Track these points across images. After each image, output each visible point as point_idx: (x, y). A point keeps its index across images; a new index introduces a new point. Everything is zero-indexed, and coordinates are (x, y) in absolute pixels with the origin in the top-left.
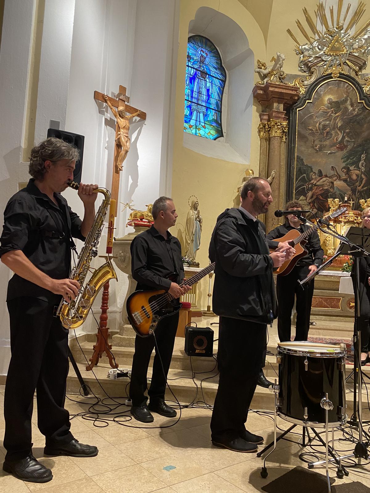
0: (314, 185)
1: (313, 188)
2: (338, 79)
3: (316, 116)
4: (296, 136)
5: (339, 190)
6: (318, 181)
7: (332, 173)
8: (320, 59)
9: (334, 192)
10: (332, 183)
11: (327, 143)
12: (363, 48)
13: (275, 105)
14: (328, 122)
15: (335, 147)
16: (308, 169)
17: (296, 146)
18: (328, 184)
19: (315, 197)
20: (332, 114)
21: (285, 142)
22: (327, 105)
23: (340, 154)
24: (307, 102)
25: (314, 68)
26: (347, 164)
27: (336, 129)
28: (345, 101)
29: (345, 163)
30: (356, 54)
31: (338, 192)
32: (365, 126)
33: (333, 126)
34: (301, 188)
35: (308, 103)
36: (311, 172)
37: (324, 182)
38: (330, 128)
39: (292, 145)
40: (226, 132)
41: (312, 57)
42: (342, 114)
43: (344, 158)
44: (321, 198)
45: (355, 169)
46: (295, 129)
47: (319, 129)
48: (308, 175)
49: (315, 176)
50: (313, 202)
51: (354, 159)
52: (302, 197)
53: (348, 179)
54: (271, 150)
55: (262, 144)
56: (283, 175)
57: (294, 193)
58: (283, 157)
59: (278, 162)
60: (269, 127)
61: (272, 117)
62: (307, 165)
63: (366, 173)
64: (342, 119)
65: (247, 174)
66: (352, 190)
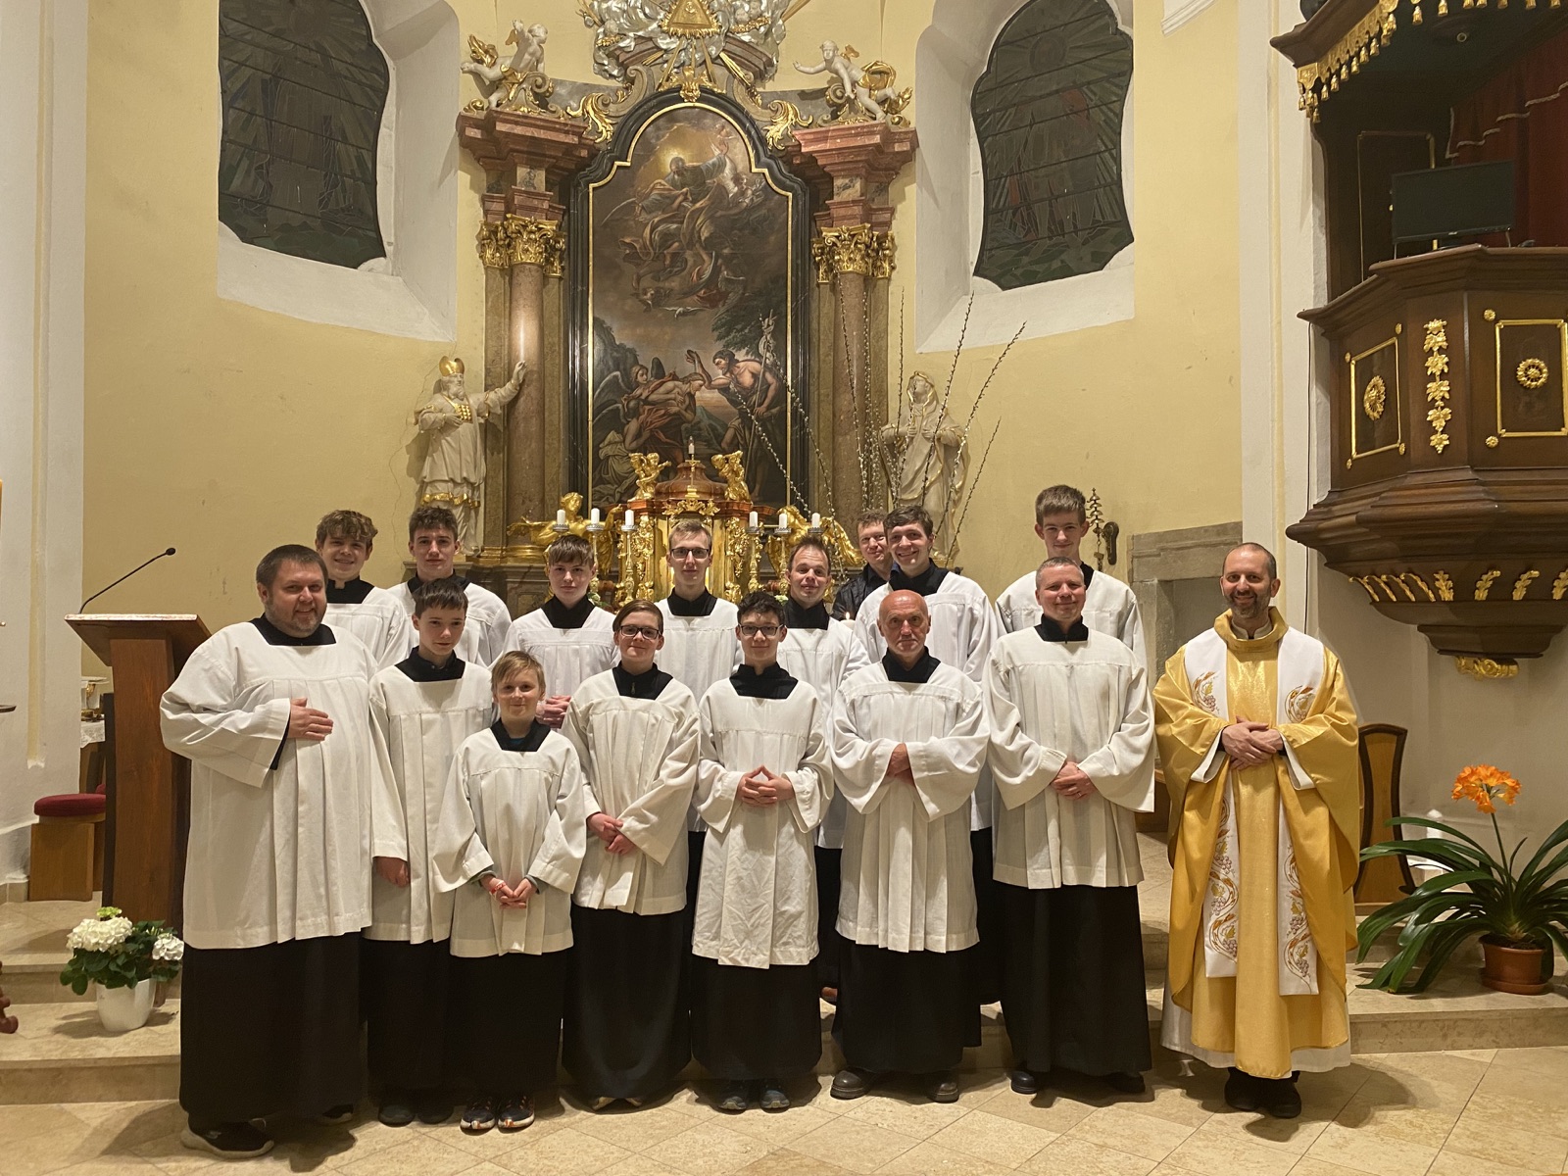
0: (643, 400)
1: (641, 410)
2: (697, 104)
3: (643, 207)
4: (591, 263)
5: (710, 416)
6: (653, 392)
7: (690, 368)
8: (650, 45)
9: (696, 420)
10: (691, 396)
11: (673, 284)
12: (762, 21)
13: (522, 172)
14: (675, 226)
16: (626, 357)
17: (591, 291)
18: (679, 398)
19: (646, 434)
20: (684, 204)
21: (560, 278)
22: (670, 177)
23: (710, 317)
24: (615, 167)
25: (635, 67)
26: (727, 346)
27: (697, 246)
28: (719, 167)
29: (723, 342)
30: (746, 38)
31: (706, 422)
32: (772, 238)
33: (688, 237)
34: (609, 411)
35: (618, 167)
36: (631, 368)
37: (669, 392)
38: (680, 241)
39: (580, 288)
40: (392, 240)
41: (628, 37)
42: (712, 203)
43: (720, 328)
44: (662, 436)
45: (749, 357)
46: (585, 246)
47: (651, 244)
48: (626, 374)
49: (645, 376)
51: (747, 331)
52: (612, 436)
53: (732, 386)
54: (514, 303)
55: (491, 281)
56: (559, 372)
57: (590, 423)
58: (555, 321)
59: (535, 339)
60: (508, 237)
61: (513, 208)
62: (621, 346)
63: (777, 369)
64: (711, 218)
65: (445, 373)
66: (743, 415)
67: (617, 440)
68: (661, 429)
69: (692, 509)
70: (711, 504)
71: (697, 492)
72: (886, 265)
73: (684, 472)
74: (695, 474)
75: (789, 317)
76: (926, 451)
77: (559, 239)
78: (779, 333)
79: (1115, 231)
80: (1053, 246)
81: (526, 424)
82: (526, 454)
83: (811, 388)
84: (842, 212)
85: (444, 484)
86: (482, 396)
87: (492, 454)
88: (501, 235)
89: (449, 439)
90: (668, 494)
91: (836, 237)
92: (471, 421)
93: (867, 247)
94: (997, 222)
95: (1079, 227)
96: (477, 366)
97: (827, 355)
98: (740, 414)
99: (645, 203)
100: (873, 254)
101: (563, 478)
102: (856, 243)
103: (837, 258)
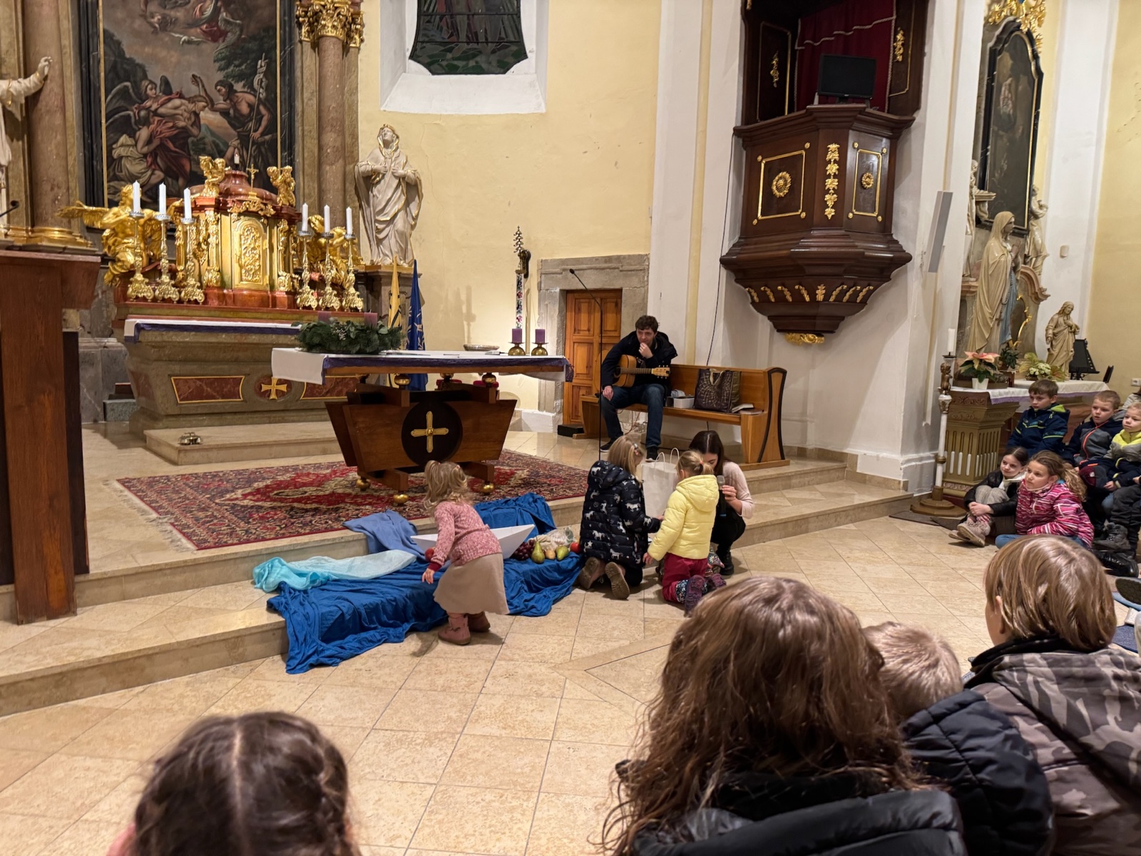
1: (152, 120)
5: (213, 134)
6: (162, 105)
7: (194, 90)
9: (201, 136)
10: (197, 115)
15: (199, 30)
16: (136, 70)
17: (101, 4)
19: (156, 142)
23: (211, 49)
26: (227, 76)
31: (209, 139)
34: (121, 116)
37: (176, 108)
44: (171, 145)
45: (246, 90)
48: (136, 86)
49: (154, 90)
50: (154, 154)
51: (243, 67)
52: (124, 139)
53: (231, 111)
57: (103, 125)
62: (131, 61)
63: (269, 103)
68: (170, 138)
69: (252, 209)
70: (269, 206)
71: (255, 196)
72: (357, 37)
75: (278, 62)
78: (270, 73)
79: (514, 48)
80: (469, 50)
83: (296, 123)
94: (427, 23)
95: (490, 40)
97: (310, 99)
100: (349, 26)
102: (339, 14)
103: (320, 22)
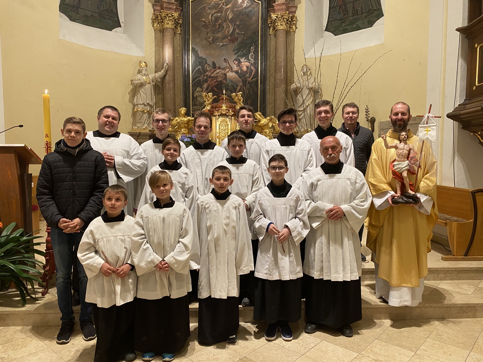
0: (209, 76)
1: (208, 80)
3: (209, 8)
4: (191, 28)
5: (232, 82)
6: (212, 73)
7: (225, 65)
9: (226, 84)
10: (225, 75)
11: (219, 35)
14: (220, 14)
15: (227, 40)
16: (203, 61)
17: (191, 38)
18: (221, 75)
19: (210, 88)
20: (223, 6)
21: (180, 34)
23: (232, 46)
26: (238, 57)
27: (228, 21)
29: (237, 55)
32: (254, 18)
33: (224, 18)
34: (197, 80)
37: (218, 73)
38: (221, 20)
39: (187, 37)
40: (123, 22)
42: (233, 6)
43: (236, 50)
44: (215, 89)
45: (245, 61)
46: (189, 22)
47: (212, 21)
49: (209, 68)
51: (245, 51)
52: (198, 89)
53: (239, 71)
54: (164, 42)
55: (156, 35)
56: (180, 67)
57: (191, 85)
58: (178, 49)
59: (172, 54)
60: (162, 19)
61: (163, 9)
62: (201, 57)
63: (255, 64)
64: (233, 11)
65: (141, 67)
66: (243, 81)
67: (200, 90)
68: (214, 86)
69: (223, 113)
70: (230, 111)
71: (226, 107)
72: (294, 27)
73: (222, 100)
74: (225, 100)
75: (259, 46)
76: (307, 93)
77: (180, 20)
78: (256, 52)
79: (376, 13)
80: (354, 19)
81: (169, 85)
82: (169, 95)
83: (267, 71)
84: (278, 7)
85: (141, 105)
86: (153, 75)
87: (158, 95)
88: (159, 18)
89: (142, 89)
90: (216, 108)
91: (277, 17)
92: (150, 83)
93: (287, 20)
94: (333, 11)
95: (363, 12)
96: (152, 64)
97: (273, 59)
98: (242, 81)
99: (209, 6)
100: (289, 23)
101: (182, 103)
102: (283, 19)
103: (276, 24)
